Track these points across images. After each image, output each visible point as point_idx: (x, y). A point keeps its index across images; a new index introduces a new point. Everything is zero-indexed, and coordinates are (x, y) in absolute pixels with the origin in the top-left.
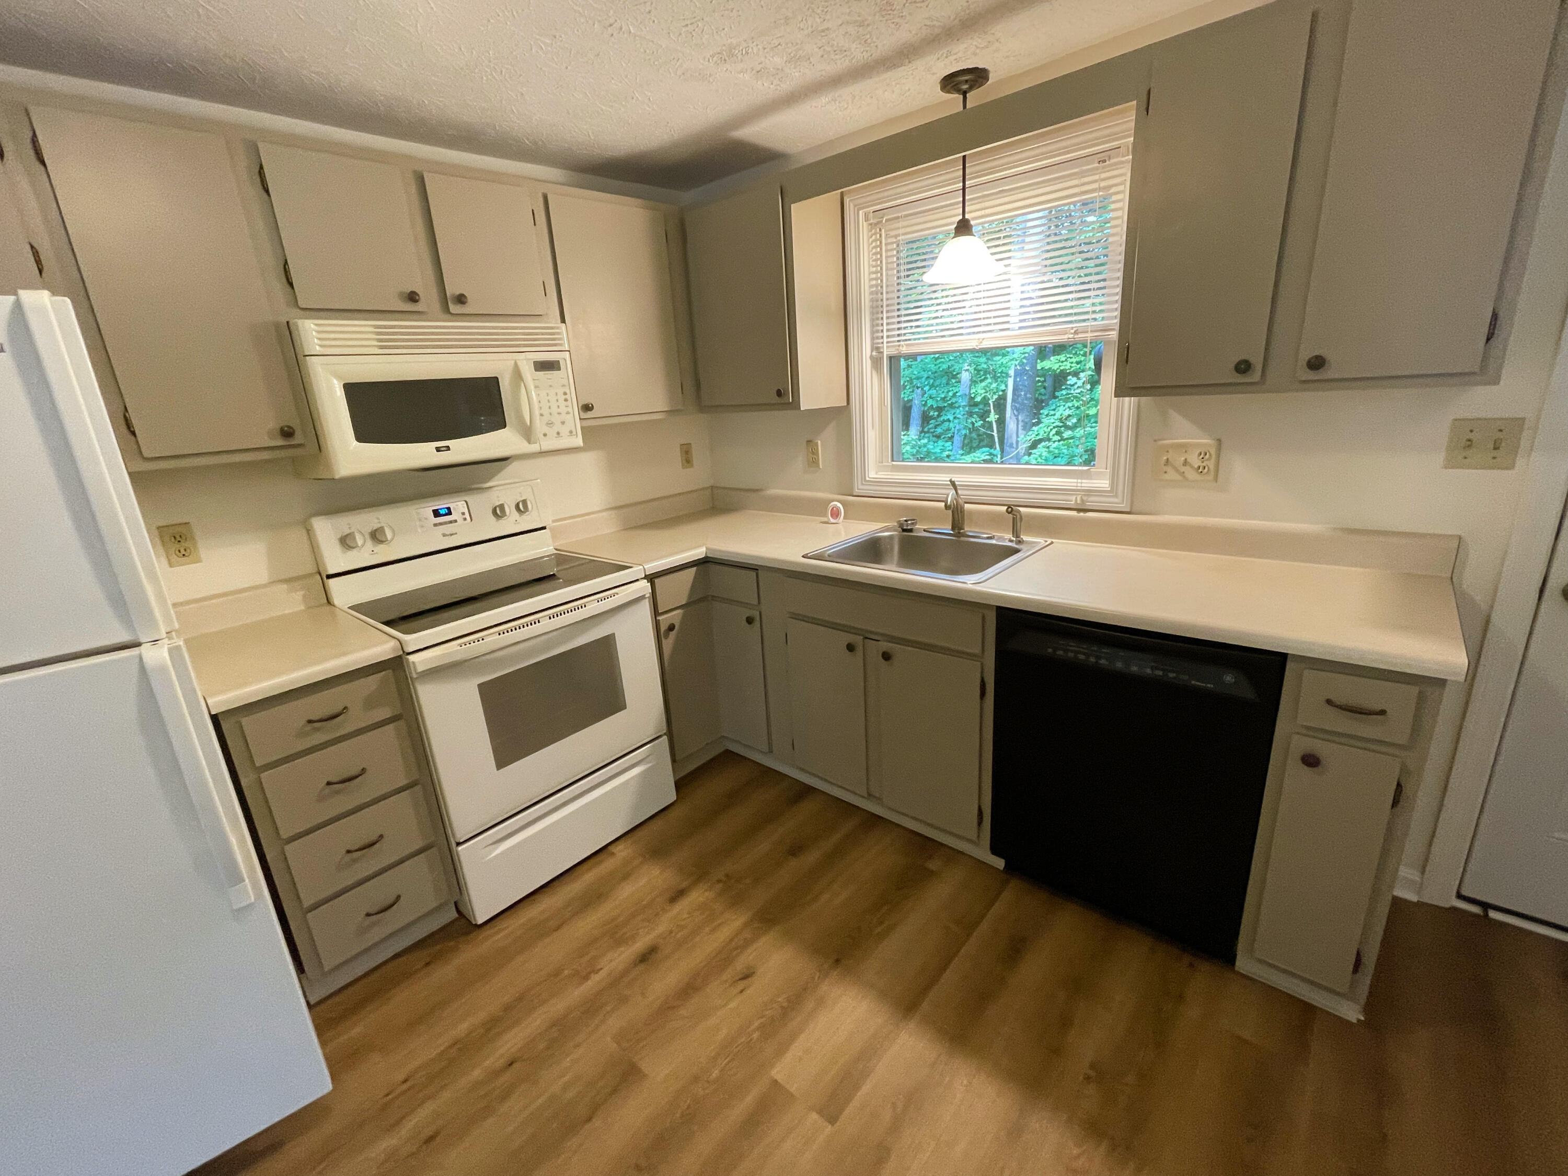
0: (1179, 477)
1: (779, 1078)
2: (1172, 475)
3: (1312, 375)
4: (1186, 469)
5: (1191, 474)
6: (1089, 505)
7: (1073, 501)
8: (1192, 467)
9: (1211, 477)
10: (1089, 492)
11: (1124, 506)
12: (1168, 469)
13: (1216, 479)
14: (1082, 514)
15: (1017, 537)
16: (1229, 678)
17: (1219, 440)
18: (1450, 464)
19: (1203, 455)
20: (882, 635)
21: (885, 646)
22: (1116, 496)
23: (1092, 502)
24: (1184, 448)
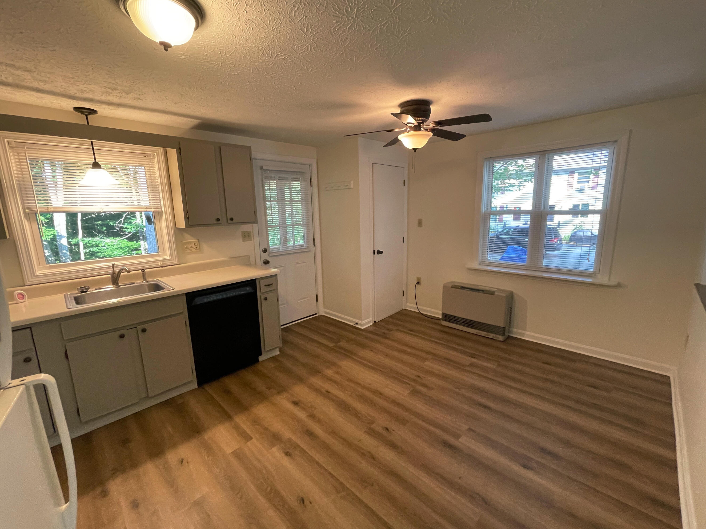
0: (190, 251)
1: (231, 452)
2: (188, 251)
3: (231, 222)
4: (192, 249)
5: (194, 250)
6: (165, 265)
7: (159, 264)
8: (193, 248)
9: (199, 250)
10: (163, 260)
11: (177, 263)
12: (187, 249)
13: (200, 250)
14: (164, 268)
15: (146, 280)
16: (248, 289)
17: (198, 240)
18: (243, 241)
19: (195, 244)
20: (137, 324)
21: (140, 328)
22: (173, 260)
23: (166, 263)
24: (190, 243)
